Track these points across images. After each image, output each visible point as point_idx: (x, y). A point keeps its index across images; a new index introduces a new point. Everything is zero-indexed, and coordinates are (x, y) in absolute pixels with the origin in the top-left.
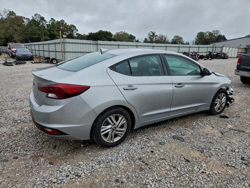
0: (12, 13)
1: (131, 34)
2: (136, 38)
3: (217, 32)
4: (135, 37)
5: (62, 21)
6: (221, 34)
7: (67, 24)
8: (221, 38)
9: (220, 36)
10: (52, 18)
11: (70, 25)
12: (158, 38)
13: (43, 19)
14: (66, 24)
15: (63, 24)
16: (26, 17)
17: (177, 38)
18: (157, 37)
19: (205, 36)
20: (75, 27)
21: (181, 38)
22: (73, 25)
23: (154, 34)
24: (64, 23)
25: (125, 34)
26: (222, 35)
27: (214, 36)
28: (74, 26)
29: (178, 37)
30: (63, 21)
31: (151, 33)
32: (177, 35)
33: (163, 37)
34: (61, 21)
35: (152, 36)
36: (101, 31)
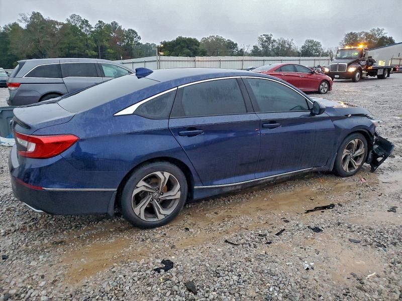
0: (36, 16)
1: (229, 40)
2: (238, 45)
3: (379, 32)
4: (236, 44)
5: (114, 24)
6: (385, 35)
7: (122, 29)
8: (387, 42)
9: (383, 38)
10: (99, 21)
11: (127, 30)
12: (276, 45)
13: (85, 22)
14: (120, 28)
15: (116, 28)
16: (59, 21)
17: (310, 44)
18: (274, 44)
19: (358, 39)
20: (136, 33)
21: (317, 44)
22: (131, 30)
23: (269, 39)
24: (118, 27)
25: (219, 40)
26: (388, 37)
27: (375, 39)
28: (134, 32)
29: (311, 42)
30: (116, 24)
31: (264, 36)
32: (310, 39)
33: (286, 43)
34: (112, 23)
35: (266, 41)
36: (180, 38)
